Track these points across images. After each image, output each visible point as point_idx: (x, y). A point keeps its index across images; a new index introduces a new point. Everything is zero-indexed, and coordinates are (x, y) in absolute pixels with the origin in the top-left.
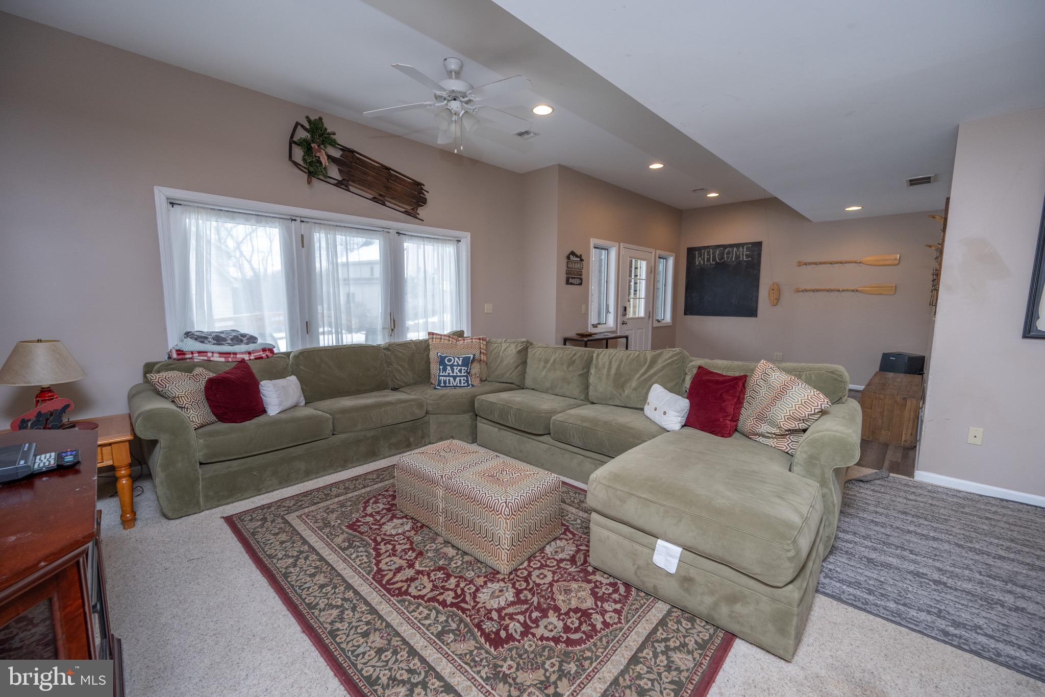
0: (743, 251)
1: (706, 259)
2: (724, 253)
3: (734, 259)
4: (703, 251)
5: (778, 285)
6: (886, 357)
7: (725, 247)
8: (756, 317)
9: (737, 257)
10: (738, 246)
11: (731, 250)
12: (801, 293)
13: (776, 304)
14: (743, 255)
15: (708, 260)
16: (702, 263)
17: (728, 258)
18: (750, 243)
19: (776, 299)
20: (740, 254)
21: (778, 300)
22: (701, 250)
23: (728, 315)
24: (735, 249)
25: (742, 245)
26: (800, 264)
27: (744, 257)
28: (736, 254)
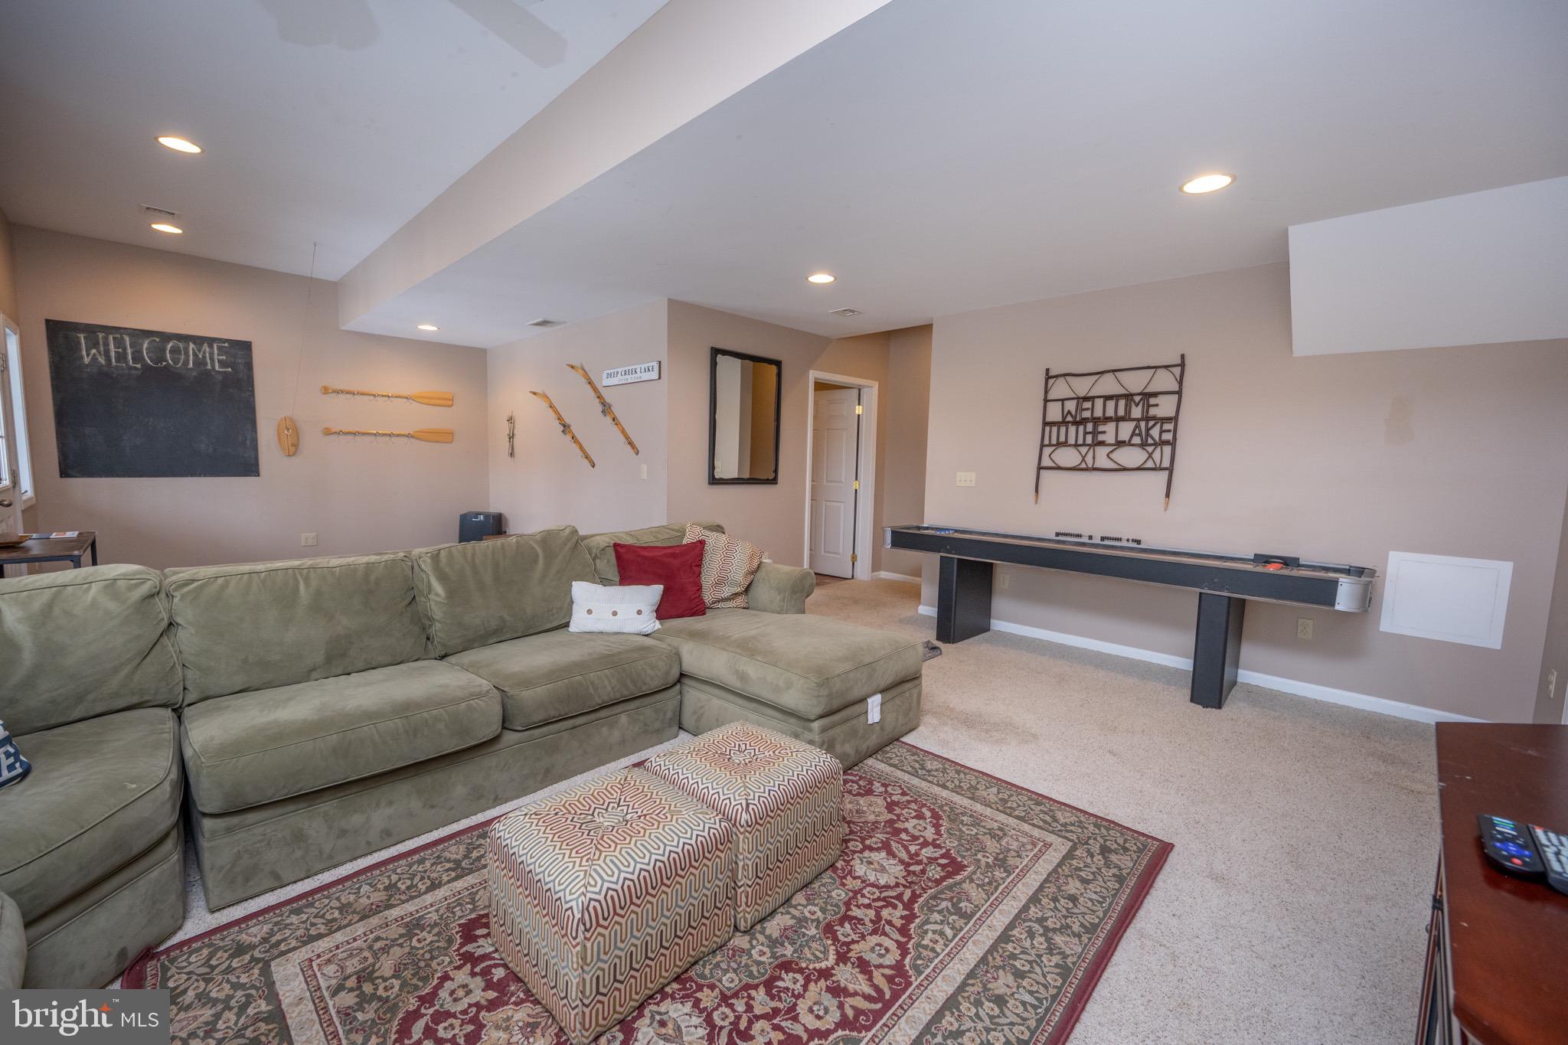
0: (212, 354)
1: (113, 354)
2: (164, 350)
3: (191, 365)
4: (101, 335)
5: (291, 420)
6: (465, 519)
7: (166, 337)
8: (258, 475)
9: (199, 363)
10: (199, 340)
11: (181, 345)
12: (334, 437)
13: (294, 454)
14: (212, 359)
15: (121, 357)
16: (102, 360)
17: (176, 362)
18: (226, 341)
19: (293, 445)
20: (204, 357)
21: (296, 445)
22: (94, 332)
23: (193, 475)
24: (192, 346)
25: (211, 341)
26: (326, 390)
27: (215, 361)
28: (195, 355)
